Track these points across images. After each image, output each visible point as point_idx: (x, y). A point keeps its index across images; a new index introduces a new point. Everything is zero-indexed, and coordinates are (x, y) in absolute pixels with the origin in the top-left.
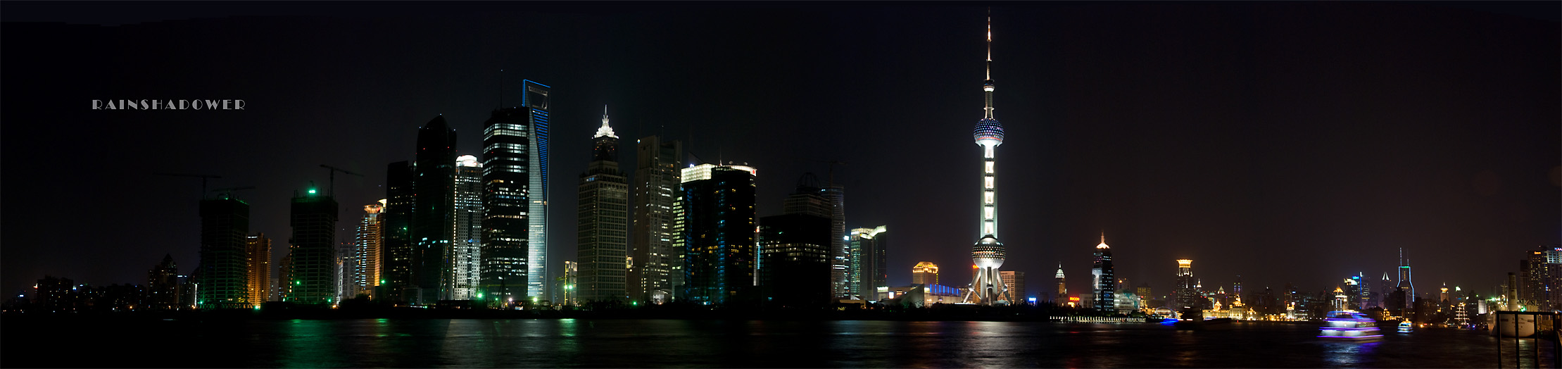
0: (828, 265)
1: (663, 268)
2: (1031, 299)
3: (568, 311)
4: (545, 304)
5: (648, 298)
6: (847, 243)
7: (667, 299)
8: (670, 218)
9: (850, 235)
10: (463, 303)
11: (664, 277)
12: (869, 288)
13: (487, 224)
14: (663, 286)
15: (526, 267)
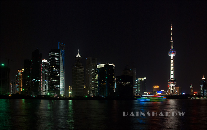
0: (132, 87)
1: (93, 88)
2: (183, 93)
3: (70, 98)
4: (65, 96)
5: (89, 95)
6: (137, 82)
7: (94, 95)
8: (94, 76)
9: (137, 80)
10: (44, 96)
11: (93, 90)
12: (142, 92)
13: (50, 77)
14: (93, 92)
15: (60, 87)
